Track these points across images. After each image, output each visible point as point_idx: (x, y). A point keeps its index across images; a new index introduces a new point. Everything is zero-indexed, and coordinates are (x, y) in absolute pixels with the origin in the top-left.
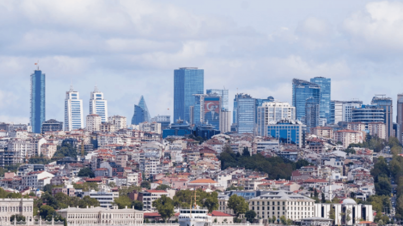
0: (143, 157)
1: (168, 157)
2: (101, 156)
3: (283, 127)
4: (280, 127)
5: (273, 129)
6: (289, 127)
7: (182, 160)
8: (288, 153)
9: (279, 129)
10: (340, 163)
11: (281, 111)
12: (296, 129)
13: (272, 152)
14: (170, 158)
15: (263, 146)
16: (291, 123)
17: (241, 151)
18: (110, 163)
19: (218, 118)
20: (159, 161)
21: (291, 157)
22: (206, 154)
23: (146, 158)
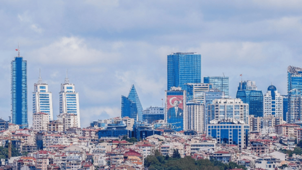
0: (64, 160)
1: (91, 161)
2: (22, 160)
3: (225, 127)
4: (221, 127)
5: (214, 128)
6: (231, 127)
7: (105, 163)
8: (221, 155)
9: (220, 129)
10: (272, 165)
11: (232, 109)
12: (238, 129)
13: (206, 154)
14: (93, 161)
15: (198, 147)
16: (232, 123)
17: (171, 153)
18: (30, 167)
19: (182, 114)
20: (81, 164)
21: (223, 159)
22: (130, 157)
23: (68, 161)
